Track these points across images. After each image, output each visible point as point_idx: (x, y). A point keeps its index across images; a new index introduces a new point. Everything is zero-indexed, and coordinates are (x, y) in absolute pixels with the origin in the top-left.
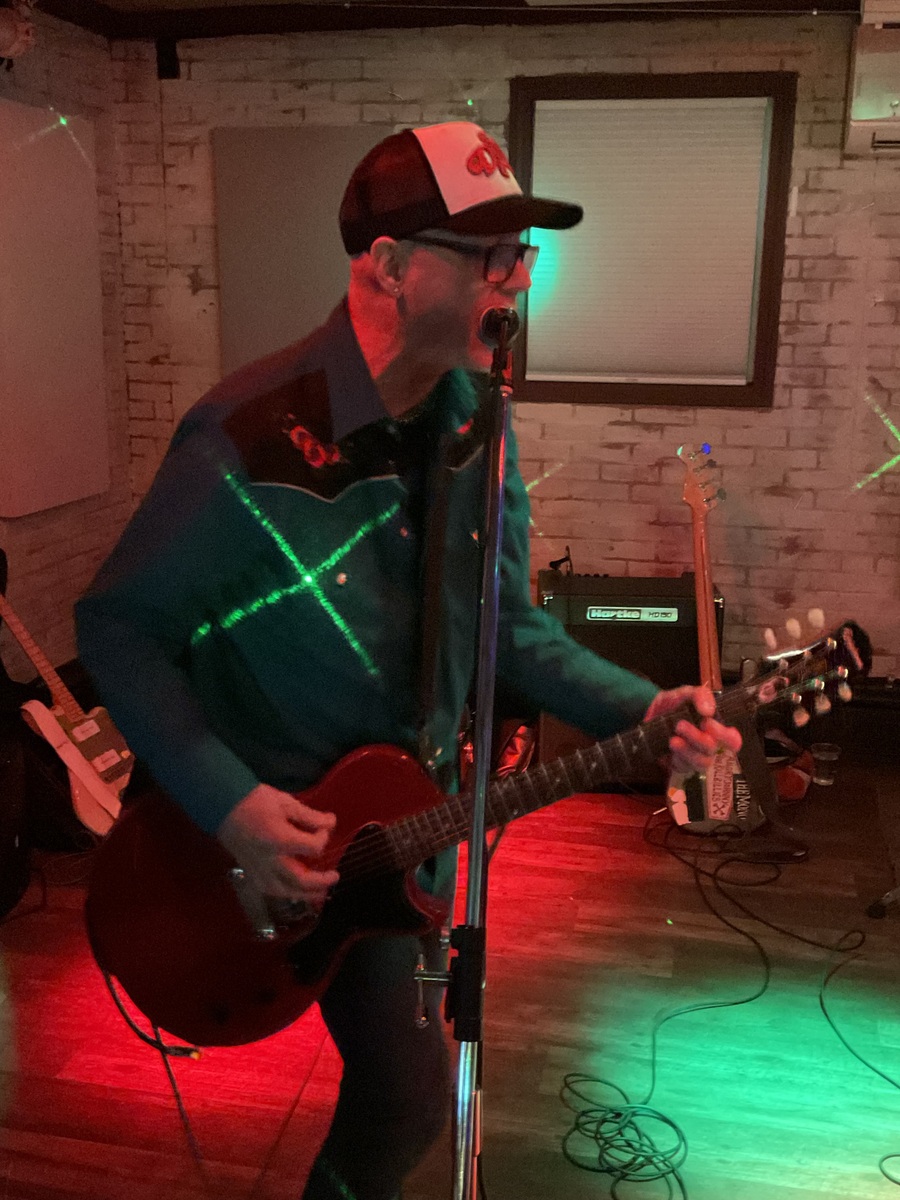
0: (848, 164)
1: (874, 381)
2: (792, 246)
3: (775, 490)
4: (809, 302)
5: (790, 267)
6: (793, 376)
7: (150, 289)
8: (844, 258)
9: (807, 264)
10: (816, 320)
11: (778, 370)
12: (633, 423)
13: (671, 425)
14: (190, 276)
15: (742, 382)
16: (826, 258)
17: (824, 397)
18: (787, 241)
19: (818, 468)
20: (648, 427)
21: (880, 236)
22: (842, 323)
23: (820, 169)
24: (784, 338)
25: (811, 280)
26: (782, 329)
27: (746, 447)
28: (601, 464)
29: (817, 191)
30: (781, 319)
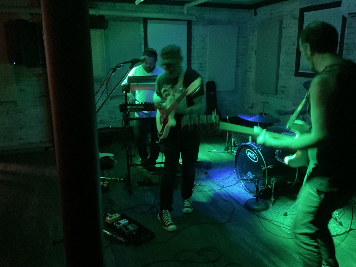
7: (250, 54)
9: (348, 45)
16: (352, 44)
18: (345, 40)
25: (349, 49)
29: (351, 28)
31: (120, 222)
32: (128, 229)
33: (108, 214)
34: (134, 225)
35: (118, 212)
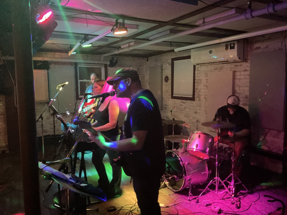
0: (201, 66)
1: (205, 97)
2: (196, 78)
3: (196, 113)
4: (198, 86)
5: (196, 81)
6: (197, 96)
7: (146, 85)
8: (201, 80)
9: (197, 81)
10: (199, 88)
11: (195, 95)
12: (182, 102)
13: (186, 103)
14: (149, 83)
15: (192, 97)
16: (199, 80)
17: (200, 99)
19: (200, 110)
20: (184, 103)
21: (205, 76)
22: (201, 89)
23: (199, 67)
24: (196, 91)
25: (198, 83)
26: (195, 90)
27: (192, 106)
28: (180, 107)
29: (198, 70)
30: (195, 88)
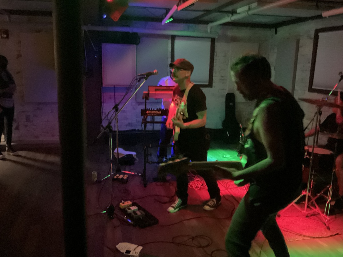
31: (131, 208)
32: (136, 214)
33: (122, 201)
34: (142, 212)
35: (131, 200)
